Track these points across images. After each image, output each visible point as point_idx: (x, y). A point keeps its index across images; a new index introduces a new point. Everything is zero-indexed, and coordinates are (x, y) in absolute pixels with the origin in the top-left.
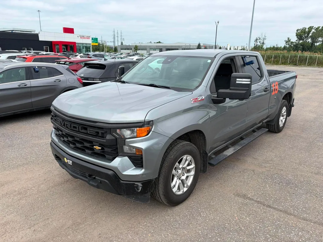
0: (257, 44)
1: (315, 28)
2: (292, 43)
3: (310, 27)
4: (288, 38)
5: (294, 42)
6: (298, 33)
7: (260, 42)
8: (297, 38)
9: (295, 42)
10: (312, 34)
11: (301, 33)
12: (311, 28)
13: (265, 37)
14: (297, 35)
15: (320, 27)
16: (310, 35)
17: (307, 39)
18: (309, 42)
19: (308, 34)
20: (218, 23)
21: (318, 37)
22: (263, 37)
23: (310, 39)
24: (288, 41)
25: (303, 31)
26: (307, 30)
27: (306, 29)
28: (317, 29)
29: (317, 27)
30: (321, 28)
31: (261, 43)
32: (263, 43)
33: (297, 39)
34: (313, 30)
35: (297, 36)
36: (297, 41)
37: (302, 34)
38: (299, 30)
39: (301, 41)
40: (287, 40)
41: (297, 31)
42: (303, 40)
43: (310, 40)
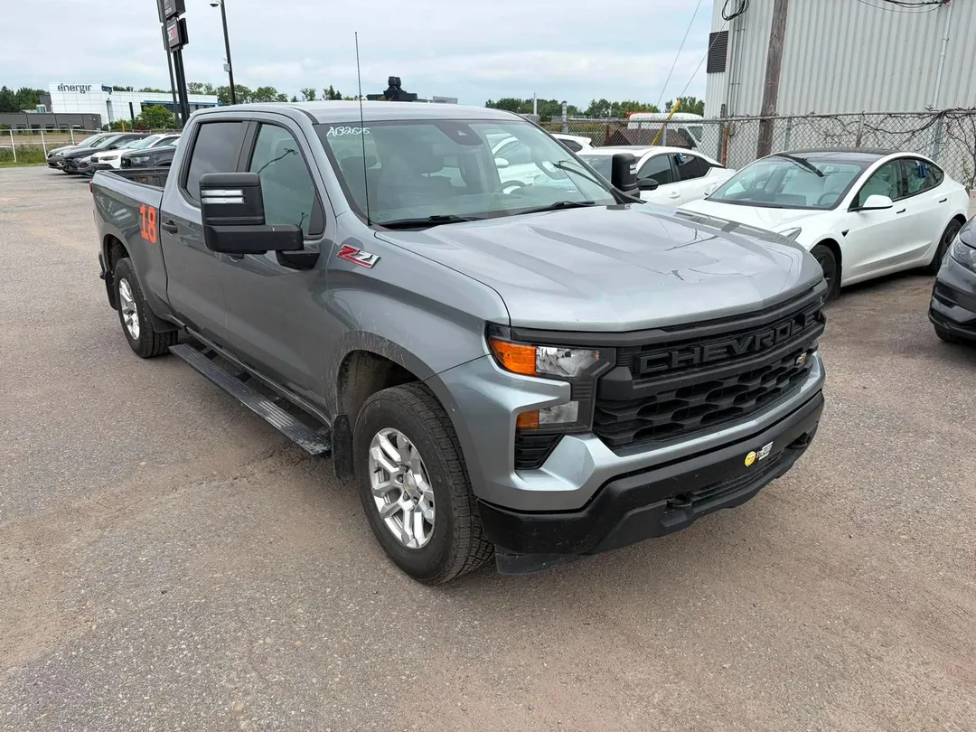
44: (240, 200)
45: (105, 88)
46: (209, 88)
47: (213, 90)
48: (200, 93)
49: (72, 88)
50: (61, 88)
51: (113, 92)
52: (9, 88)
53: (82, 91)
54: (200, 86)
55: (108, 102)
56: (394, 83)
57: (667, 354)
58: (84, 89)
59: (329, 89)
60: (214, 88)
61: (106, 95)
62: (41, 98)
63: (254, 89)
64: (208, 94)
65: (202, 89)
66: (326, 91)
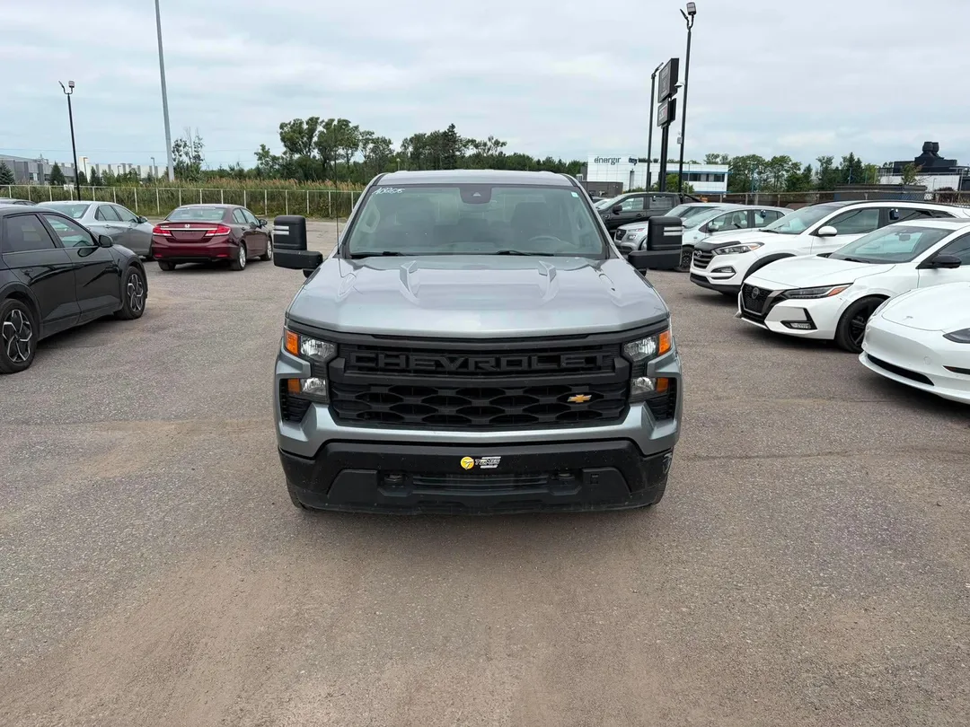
0: (181, 159)
1: (323, 121)
2: (274, 159)
3: (311, 119)
4: (263, 147)
5: (278, 158)
6: (285, 132)
7: (187, 154)
8: (285, 146)
9: (283, 158)
10: (319, 138)
11: (292, 134)
12: (313, 122)
13: (199, 139)
14: (283, 139)
15: (333, 120)
16: (315, 139)
17: (309, 149)
18: (314, 157)
19: (311, 138)
20: (72, 87)
21: (335, 146)
22: (194, 139)
23: (316, 151)
24: (263, 154)
25: (296, 126)
26: (305, 126)
27: (301, 123)
28: (328, 125)
29: (326, 120)
30: (335, 123)
31: (190, 158)
32: (198, 157)
33: (284, 149)
34: (320, 128)
35: (285, 142)
36: (285, 153)
37: (295, 136)
38: (286, 125)
39: (297, 156)
40: (261, 151)
41: (282, 127)
42: (299, 151)
43: (315, 153)
44: (287, 233)
45: (631, 160)
46: (725, 158)
47: (729, 160)
48: (716, 163)
49: (606, 161)
50: (597, 160)
51: (638, 164)
52: (563, 161)
53: (613, 163)
54: (717, 156)
55: (632, 172)
56: (930, 148)
57: (373, 355)
58: (614, 161)
59: (848, 156)
60: (730, 158)
61: (631, 166)
62: (582, 168)
63: (768, 158)
64: (723, 164)
65: (718, 160)
66: (845, 159)
